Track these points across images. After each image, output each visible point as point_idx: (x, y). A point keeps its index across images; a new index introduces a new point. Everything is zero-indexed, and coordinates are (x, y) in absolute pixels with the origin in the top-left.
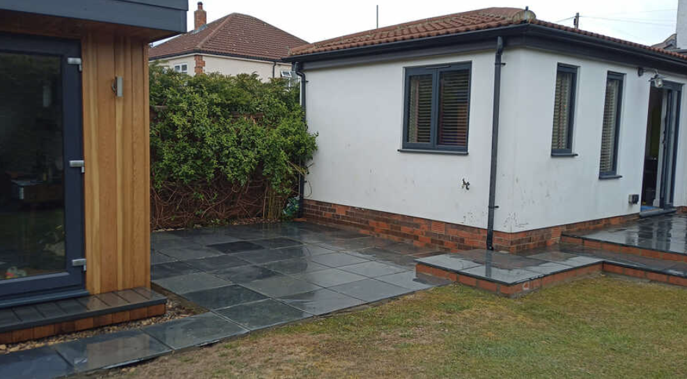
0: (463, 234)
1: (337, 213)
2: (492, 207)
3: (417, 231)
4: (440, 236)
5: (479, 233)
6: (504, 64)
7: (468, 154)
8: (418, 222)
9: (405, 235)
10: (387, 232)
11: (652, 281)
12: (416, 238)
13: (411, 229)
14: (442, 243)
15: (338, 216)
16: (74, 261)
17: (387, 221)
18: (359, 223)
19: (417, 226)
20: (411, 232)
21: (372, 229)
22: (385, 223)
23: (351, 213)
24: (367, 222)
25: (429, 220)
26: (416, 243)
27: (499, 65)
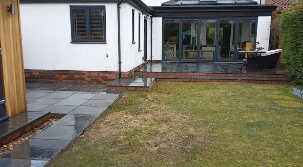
0: (106, 75)
1: (33, 74)
2: (120, 63)
3: (84, 77)
4: (95, 77)
5: (114, 74)
6: (120, 8)
7: (106, 43)
8: (84, 72)
9: (77, 79)
10: (67, 79)
11: (171, 81)
12: (83, 79)
13: (80, 76)
14: (96, 80)
15: (34, 75)
16: (1, 101)
17: (66, 74)
18: (49, 77)
19: (84, 74)
20: (80, 77)
21: (58, 79)
22: (65, 76)
23: (43, 73)
24: (54, 76)
25: (90, 71)
26: (83, 81)
27: (119, 8)
